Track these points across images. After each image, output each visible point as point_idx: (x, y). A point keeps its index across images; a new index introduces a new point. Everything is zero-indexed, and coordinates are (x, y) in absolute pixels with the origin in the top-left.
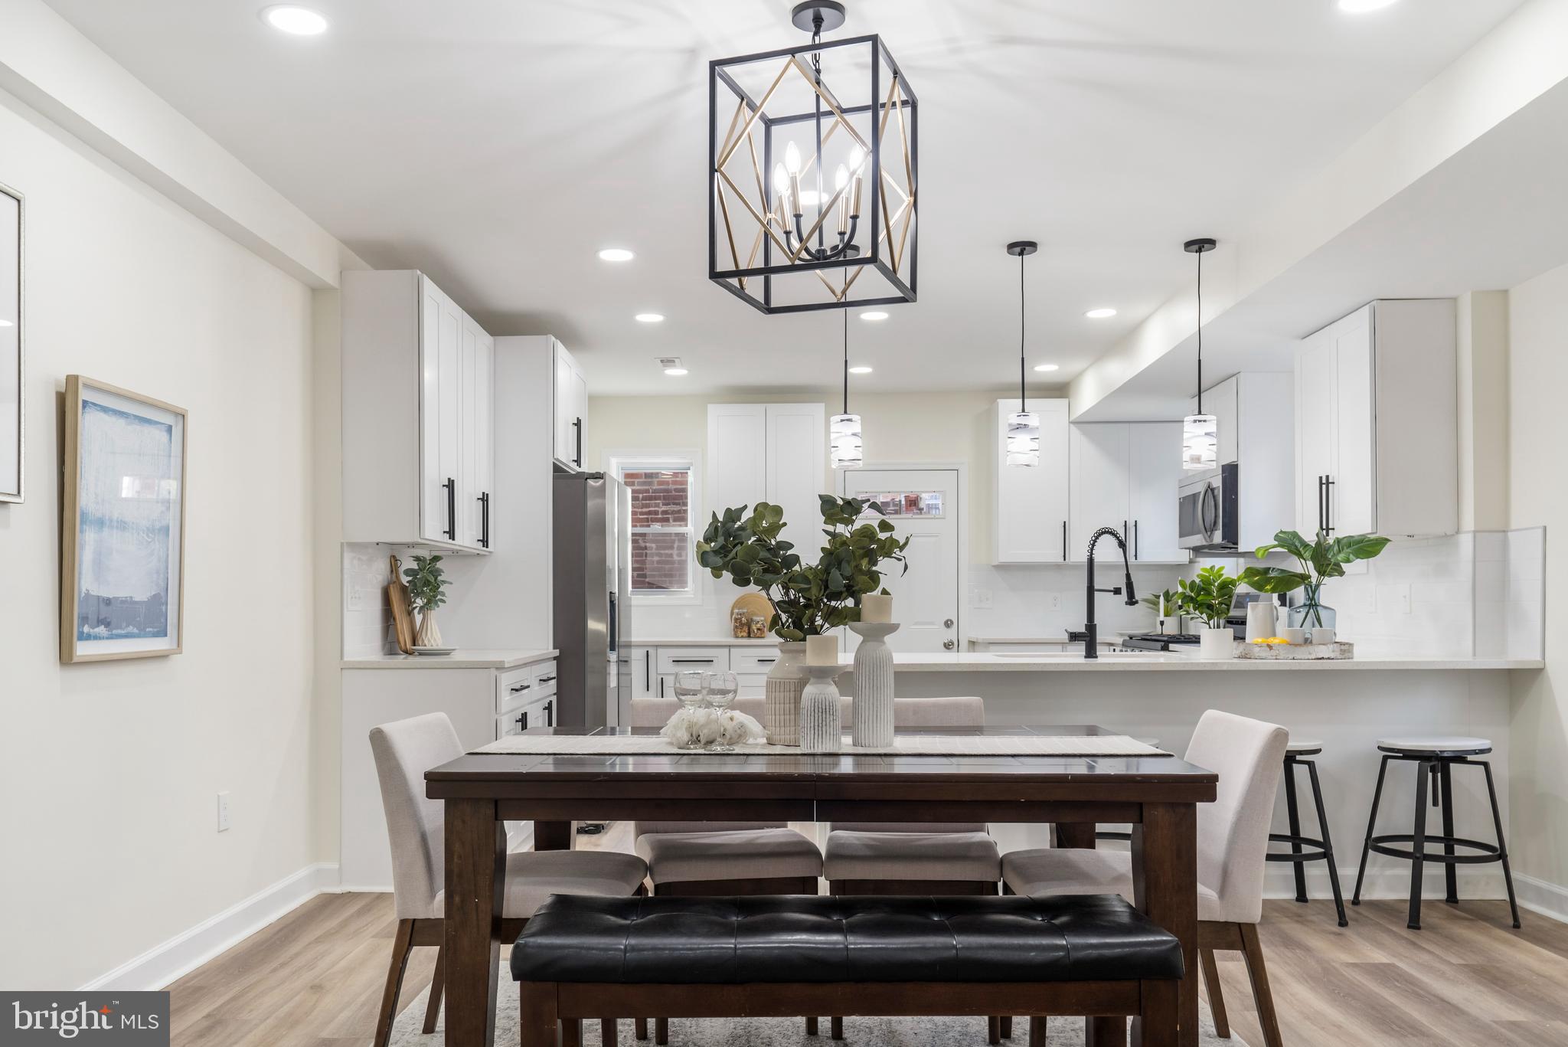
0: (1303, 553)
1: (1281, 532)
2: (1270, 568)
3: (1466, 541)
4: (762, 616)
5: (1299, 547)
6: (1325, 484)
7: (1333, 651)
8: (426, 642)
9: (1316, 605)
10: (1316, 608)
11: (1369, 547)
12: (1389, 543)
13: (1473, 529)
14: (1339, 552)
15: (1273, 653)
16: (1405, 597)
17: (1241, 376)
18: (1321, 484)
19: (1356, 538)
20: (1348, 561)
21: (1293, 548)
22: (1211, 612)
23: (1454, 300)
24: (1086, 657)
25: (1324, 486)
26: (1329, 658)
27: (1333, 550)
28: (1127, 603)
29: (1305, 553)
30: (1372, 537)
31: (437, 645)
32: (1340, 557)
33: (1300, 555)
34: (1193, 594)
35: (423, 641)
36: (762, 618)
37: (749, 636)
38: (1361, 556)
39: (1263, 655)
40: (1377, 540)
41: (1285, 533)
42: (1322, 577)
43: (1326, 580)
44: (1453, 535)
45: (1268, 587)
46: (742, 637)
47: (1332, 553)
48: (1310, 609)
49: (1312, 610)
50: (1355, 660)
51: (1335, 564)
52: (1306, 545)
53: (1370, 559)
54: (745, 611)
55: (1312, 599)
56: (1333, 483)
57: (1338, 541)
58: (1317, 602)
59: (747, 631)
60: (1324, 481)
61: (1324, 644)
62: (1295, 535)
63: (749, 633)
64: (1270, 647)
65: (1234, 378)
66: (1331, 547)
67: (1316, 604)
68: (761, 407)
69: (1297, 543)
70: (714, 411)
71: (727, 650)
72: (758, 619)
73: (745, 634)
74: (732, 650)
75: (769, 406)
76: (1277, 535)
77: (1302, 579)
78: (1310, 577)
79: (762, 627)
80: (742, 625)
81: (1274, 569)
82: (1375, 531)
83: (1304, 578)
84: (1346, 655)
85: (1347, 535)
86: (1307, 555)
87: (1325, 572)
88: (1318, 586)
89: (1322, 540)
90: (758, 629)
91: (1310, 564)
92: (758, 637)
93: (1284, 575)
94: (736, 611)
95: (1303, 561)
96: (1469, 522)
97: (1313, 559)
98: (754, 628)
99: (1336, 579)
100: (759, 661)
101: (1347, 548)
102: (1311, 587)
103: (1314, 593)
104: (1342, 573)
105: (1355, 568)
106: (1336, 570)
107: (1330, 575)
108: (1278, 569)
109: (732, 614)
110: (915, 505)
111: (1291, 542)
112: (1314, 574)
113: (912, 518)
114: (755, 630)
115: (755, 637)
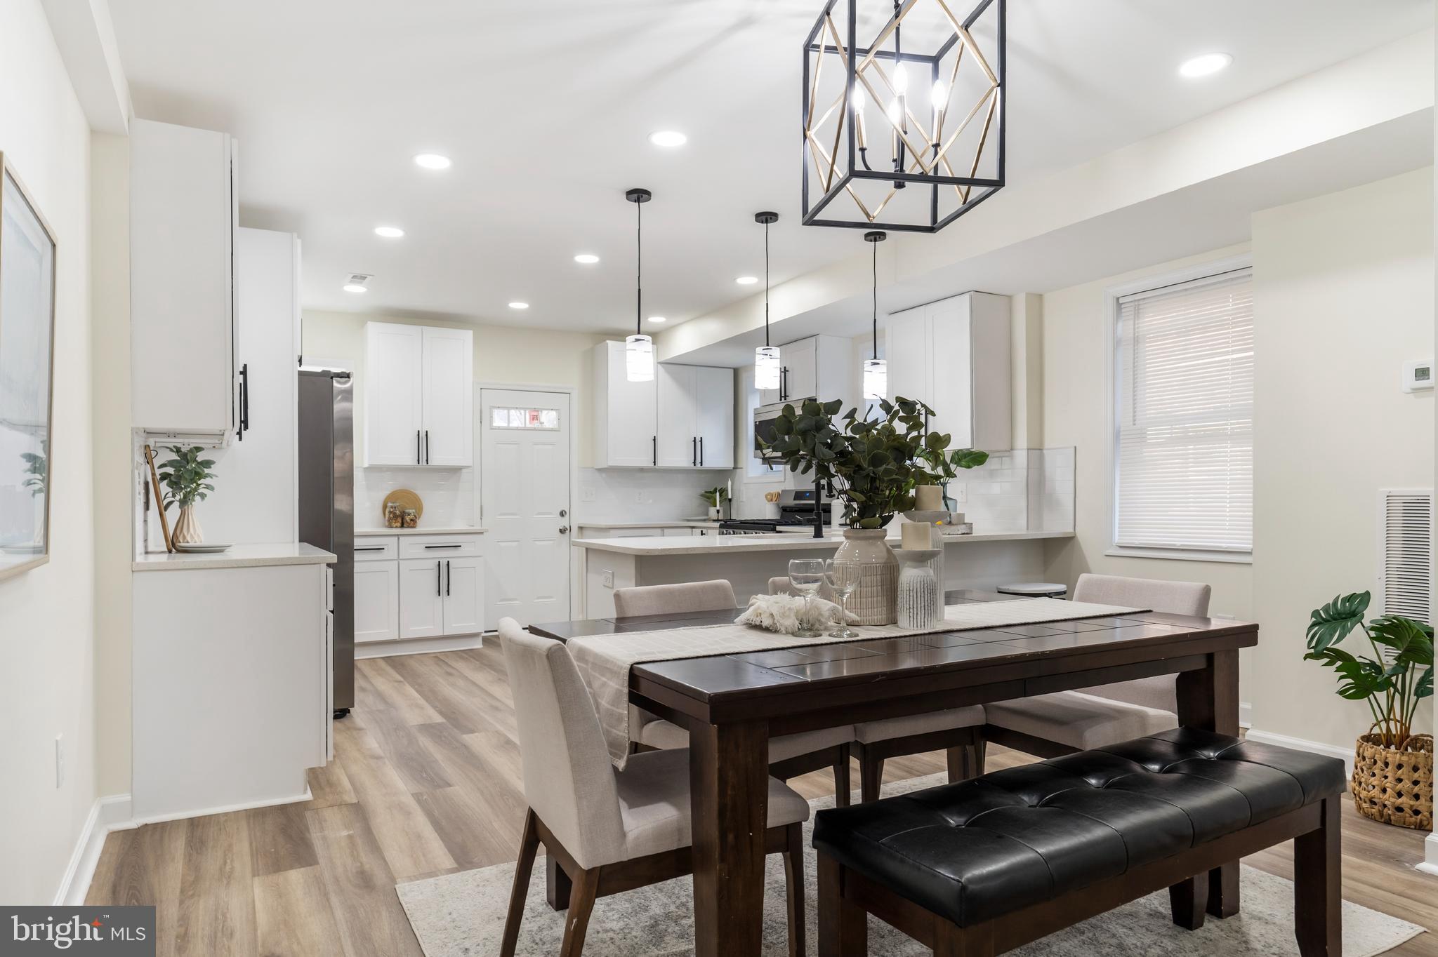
4: (412, 509)
7: (965, 529)
8: (188, 538)
9: (945, 496)
13: (1026, 448)
14: (960, 460)
17: (820, 338)
19: (966, 452)
20: (969, 466)
23: (1010, 297)
24: (814, 537)
26: (961, 534)
31: (201, 542)
32: (963, 464)
35: (184, 537)
36: (414, 511)
37: (402, 526)
40: (979, 453)
44: (1009, 451)
46: (396, 527)
50: (973, 535)
54: (398, 504)
57: (956, 453)
58: (946, 494)
59: (400, 522)
61: (960, 524)
63: (402, 523)
65: (814, 339)
68: (419, 328)
70: (375, 328)
71: (396, 538)
72: (411, 511)
73: (399, 524)
74: (401, 538)
75: (426, 328)
79: (414, 518)
80: (396, 517)
84: (970, 531)
90: (411, 520)
92: (411, 527)
94: (390, 504)
96: (1021, 442)
98: (408, 518)
99: (954, 480)
100: (426, 547)
101: (965, 458)
104: (957, 477)
106: (954, 474)
107: (951, 477)
109: (385, 507)
113: (535, 429)
114: (409, 521)
115: (408, 527)
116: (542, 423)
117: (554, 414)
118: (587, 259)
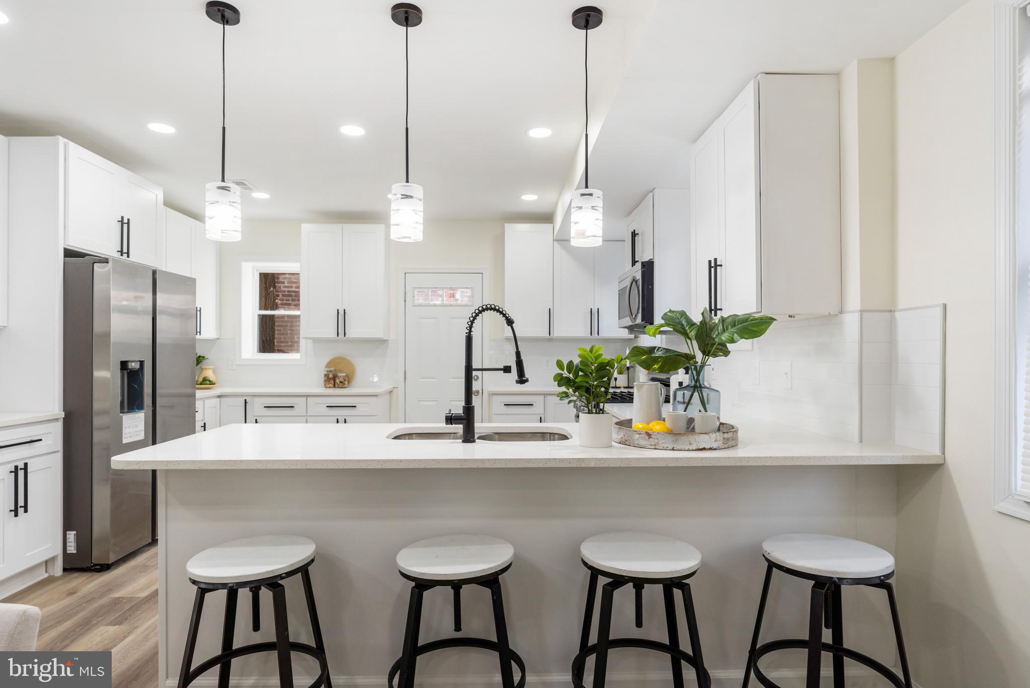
0: (688, 331)
1: (670, 311)
2: (656, 347)
3: (851, 322)
5: (685, 326)
6: (714, 266)
7: (716, 441)
9: (701, 387)
10: (701, 391)
11: (754, 326)
12: (775, 322)
13: (860, 309)
14: (724, 331)
15: (652, 441)
16: (786, 374)
17: (656, 190)
18: (710, 267)
19: (740, 317)
20: (732, 341)
21: (679, 327)
22: (588, 396)
23: (838, 75)
24: (461, 442)
25: (713, 270)
26: (711, 449)
27: (718, 330)
28: (518, 382)
29: (690, 332)
30: (757, 316)
32: (724, 337)
33: (686, 335)
34: (571, 376)
36: (345, 374)
37: (334, 387)
38: (746, 336)
39: (642, 443)
40: (761, 319)
41: (673, 312)
42: (707, 357)
43: (711, 360)
44: (836, 315)
45: (656, 366)
46: (330, 387)
47: (716, 333)
48: (694, 391)
49: (696, 394)
51: (719, 344)
52: (692, 324)
53: (755, 339)
54: (332, 369)
55: (697, 381)
56: (721, 266)
57: (723, 320)
58: (701, 383)
59: (333, 383)
60: (713, 265)
61: (705, 433)
62: (683, 314)
63: (334, 385)
64: (649, 435)
65: (651, 194)
66: (716, 325)
67: (700, 385)
68: (339, 226)
69: (684, 322)
70: (306, 228)
71: (304, 399)
72: (343, 375)
73: (331, 385)
74: (309, 398)
75: (344, 225)
76: (665, 314)
77: (687, 358)
78: (694, 357)
79: (343, 381)
80: (330, 379)
81: (659, 348)
82: (760, 310)
83: (689, 357)
84: (730, 443)
85: (733, 314)
86: (692, 334)
87: (709, 352)
88: (702, 366)
89: (708, 320)
90: (341, 382)
91: (695, 343)
92: (341, 387)
93: (668, 354)
94: (326, 369)
95: (689, 341)
96: (854, 301)
97: (698, 338)
98: (338, 381)
99: (721, 359)
101: (732, 328)
102: (696, 367)
103: (698, 374)
104: (726, 353)
105: (741, 347)
106: (721, 350)
107: (715, 356)
108: (664, 349)
110: (453, 297)
111: (677, 321)
112: (699, 356)
113: (451, 305)
114: (339, 383)
115: (338, 388)
116: (457, 300)
117: (468, 292)
118: (353, 131)
